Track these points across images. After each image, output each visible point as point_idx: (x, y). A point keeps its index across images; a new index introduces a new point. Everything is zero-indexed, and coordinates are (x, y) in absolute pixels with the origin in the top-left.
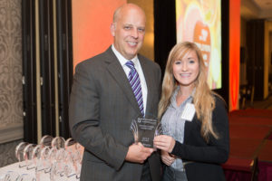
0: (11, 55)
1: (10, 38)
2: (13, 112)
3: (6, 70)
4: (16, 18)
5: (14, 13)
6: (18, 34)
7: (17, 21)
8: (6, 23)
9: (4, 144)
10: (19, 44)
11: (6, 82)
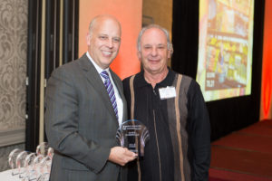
0: (16, 54)
1: (16, 36)
2: (16, 114)
3: (10, 69)
4: (23, 15)
5: (21, 9)
6: (23, 31)
7: (24, 18)
8: (12, 20)
9: (5, 147)
10: (25, 42)
11: (9, 82)
